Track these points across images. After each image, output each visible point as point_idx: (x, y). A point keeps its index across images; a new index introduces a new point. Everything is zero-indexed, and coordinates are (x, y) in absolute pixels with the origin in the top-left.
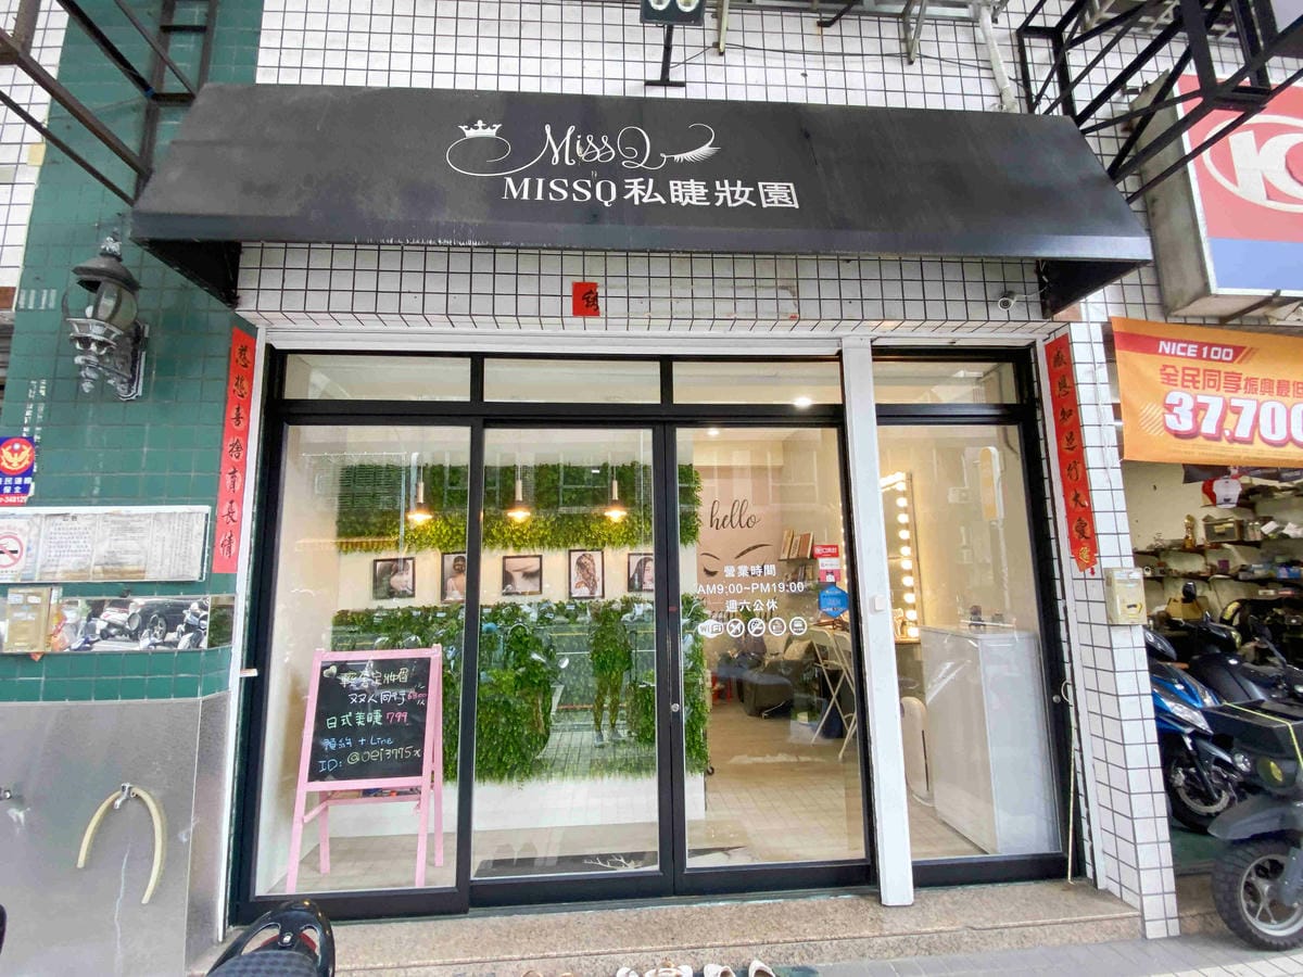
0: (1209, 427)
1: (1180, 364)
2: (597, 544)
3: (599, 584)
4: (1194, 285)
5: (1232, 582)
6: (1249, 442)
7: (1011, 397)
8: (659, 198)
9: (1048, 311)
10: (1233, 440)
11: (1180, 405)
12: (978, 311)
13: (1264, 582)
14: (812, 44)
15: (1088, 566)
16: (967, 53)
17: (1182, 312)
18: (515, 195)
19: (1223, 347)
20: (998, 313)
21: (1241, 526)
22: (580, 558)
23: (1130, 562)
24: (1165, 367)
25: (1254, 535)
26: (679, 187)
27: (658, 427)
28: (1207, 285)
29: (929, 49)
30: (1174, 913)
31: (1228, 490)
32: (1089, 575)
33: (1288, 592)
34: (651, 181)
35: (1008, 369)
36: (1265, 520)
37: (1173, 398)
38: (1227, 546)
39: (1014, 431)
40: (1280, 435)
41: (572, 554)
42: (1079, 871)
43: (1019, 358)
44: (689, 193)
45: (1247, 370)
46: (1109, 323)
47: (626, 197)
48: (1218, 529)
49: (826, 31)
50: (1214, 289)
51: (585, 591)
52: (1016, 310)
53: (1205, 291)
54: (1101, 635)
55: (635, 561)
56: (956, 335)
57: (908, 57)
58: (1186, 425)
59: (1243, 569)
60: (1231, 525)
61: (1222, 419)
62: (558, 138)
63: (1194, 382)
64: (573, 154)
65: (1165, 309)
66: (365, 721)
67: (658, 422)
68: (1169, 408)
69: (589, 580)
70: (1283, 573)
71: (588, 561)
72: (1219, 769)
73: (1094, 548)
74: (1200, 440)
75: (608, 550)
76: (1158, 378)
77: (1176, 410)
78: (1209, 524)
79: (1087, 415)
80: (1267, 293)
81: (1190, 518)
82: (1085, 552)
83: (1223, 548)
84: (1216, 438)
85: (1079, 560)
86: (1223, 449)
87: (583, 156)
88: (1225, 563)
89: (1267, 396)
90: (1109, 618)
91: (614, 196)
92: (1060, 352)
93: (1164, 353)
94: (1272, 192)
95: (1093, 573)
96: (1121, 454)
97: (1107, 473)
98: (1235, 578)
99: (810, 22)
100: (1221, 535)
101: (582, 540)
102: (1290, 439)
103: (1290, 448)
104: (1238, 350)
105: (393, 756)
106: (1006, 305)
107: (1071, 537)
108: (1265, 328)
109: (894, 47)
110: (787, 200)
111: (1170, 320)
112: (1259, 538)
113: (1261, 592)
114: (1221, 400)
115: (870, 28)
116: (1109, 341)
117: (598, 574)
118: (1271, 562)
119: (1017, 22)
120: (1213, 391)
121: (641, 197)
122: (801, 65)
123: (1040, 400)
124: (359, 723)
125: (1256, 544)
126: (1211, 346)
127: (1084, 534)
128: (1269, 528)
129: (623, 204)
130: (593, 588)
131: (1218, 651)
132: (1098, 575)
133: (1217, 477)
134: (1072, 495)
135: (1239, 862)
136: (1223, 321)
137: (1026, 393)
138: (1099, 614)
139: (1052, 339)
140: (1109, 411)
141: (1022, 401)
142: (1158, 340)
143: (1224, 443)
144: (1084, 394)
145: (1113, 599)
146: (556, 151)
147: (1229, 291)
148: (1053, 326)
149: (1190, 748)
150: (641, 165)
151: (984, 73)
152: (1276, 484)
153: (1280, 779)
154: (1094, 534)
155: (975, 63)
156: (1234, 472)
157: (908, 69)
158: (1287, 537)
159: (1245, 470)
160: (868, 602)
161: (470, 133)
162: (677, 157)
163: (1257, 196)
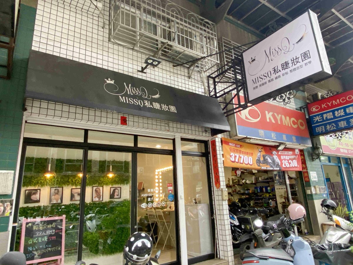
0: (237, 161)
1: (233, 147)
2: (101, 184)
3: (101, 197)
4: (235, 134)
5: (237, 194)
6: (242, 164)
7: (204, 151)
8: (151, 106)
9: (212, 135)
10: (240, 163)
11: (232, 156)
12: (201, 134)
13: (243, 194)
14: (172, 70)
15: (218, 188)
16: (199, 79)
17: (233, 138)
18: (122, 101)
19: (239, 145)
20: (204, 134)
21: (239, 181)
22: (96, 189)
23: (225, 187)
24: (230, 148)
25: (241, 183)
26: (155, 104)
27: (134, 153)
28: (237, 134)
29: (193, 77)
30: (233, 260)
31: (239, 173)
32: (219, 190)
33: (247, 196)
34: (149, 102)
35: (203, 145)
36: (243, 179)
37: (232, 154)
38: (236, 186)
39: (204, 158)
40: (247, 163)
41: (94, 187)
42: (217, 257)
43: (205, 143)
44: (157, 106)
45: (242, 149)
46: (222, 138)
47: (145, 105)
48: (235, 181)
49: (174, 68)
50: (238, 135)
51: (97, 199)
52: (207, 135)
53: (237, 135)
54: (221, 202)
55: (112, 189)
56: (196, 137)
57: (189, 77)
58: (233, 160)
59: (239, 191)
60: (237, 180)
61: (238, 159)
62: (128, 87)
63: (235, 151)
64: (132, 93)
65: (230, 137)
66: (42, 240)
67: (134, 151)
68: (231, 156)
69: (99, 196)
70: (246, 192)
71: (98, 190)
72: (238, 233)
73: (220, 184)
74: (235, 163)
75: (105, 187)
76: (229, 150)
77: (232, 157)
78: (233, 180)
79: (218, 156)
80: (245, 136)
81: (229, 179)
82: (218, 185)
83: (235, 186)
84: (238, 163)
85: (217, 187)
86: (239, 165)
87: (134, 93)
88: (235, 190)
89: (245, 155)
90: (222, 199)
91: (143, 105)
92: (214, 143)
93: (230, 145)
94: (247, 118)
95: (219, 189)
96: (224, 165)
97: (221, 169)
98: (238, 193)
99: (171, 65)
100: (235, 183)
101: (97, 183)
102: (248, 163)
103: (248, 165)
104: (241, 146)
105: (52, 250)
106: (206, 133)
107: (215, 182)
108: (245, 142)
109: (187, 74)
110: (174, 110)
111: (231, 139)
112: (242, 184)
113: (242, 197)
114: (238, 155)
115: (182, 69)
116: (222, 141)
117: (101, 194)
118: (244, 189)
119: (208, 74)
120: (237, 153)
121: (148, 106)
122: (169, 74)
123: (210, 152)
124: (40, 241)
125: (241, 185)
126: (237, 144)
127: (218, 181)
128: (244, 181)
129: (145, 107)
130: (100, 198)
131: (237, 208)
132: (220, 190)
133: (237, 170)
134: (216, 173)
135: (243, 246)
136: (239, 140)
137: (207, 150)
138: (220, 198)
139: (212, 140)
140: (222, 156)
141: (206, 152)
142: (229, 142)
143: (239, 164)
144: (218, 152)
145: (223, 195)
146: (128, 90)
147: (240, 136)
148: (212, 138)
149: (233, 229)
150: (146, 97)
151: (202, 84)
152: (245, 171)
153: (249, 229)
154: (220, 181)
155: (200, 81)
156: (240, 169)
157: (189, 80)
158: (247, 183)
159: (241, 169)
160: (180, 197)
161: (108, 82)
162: (153, 97)
163: (244, 118)
